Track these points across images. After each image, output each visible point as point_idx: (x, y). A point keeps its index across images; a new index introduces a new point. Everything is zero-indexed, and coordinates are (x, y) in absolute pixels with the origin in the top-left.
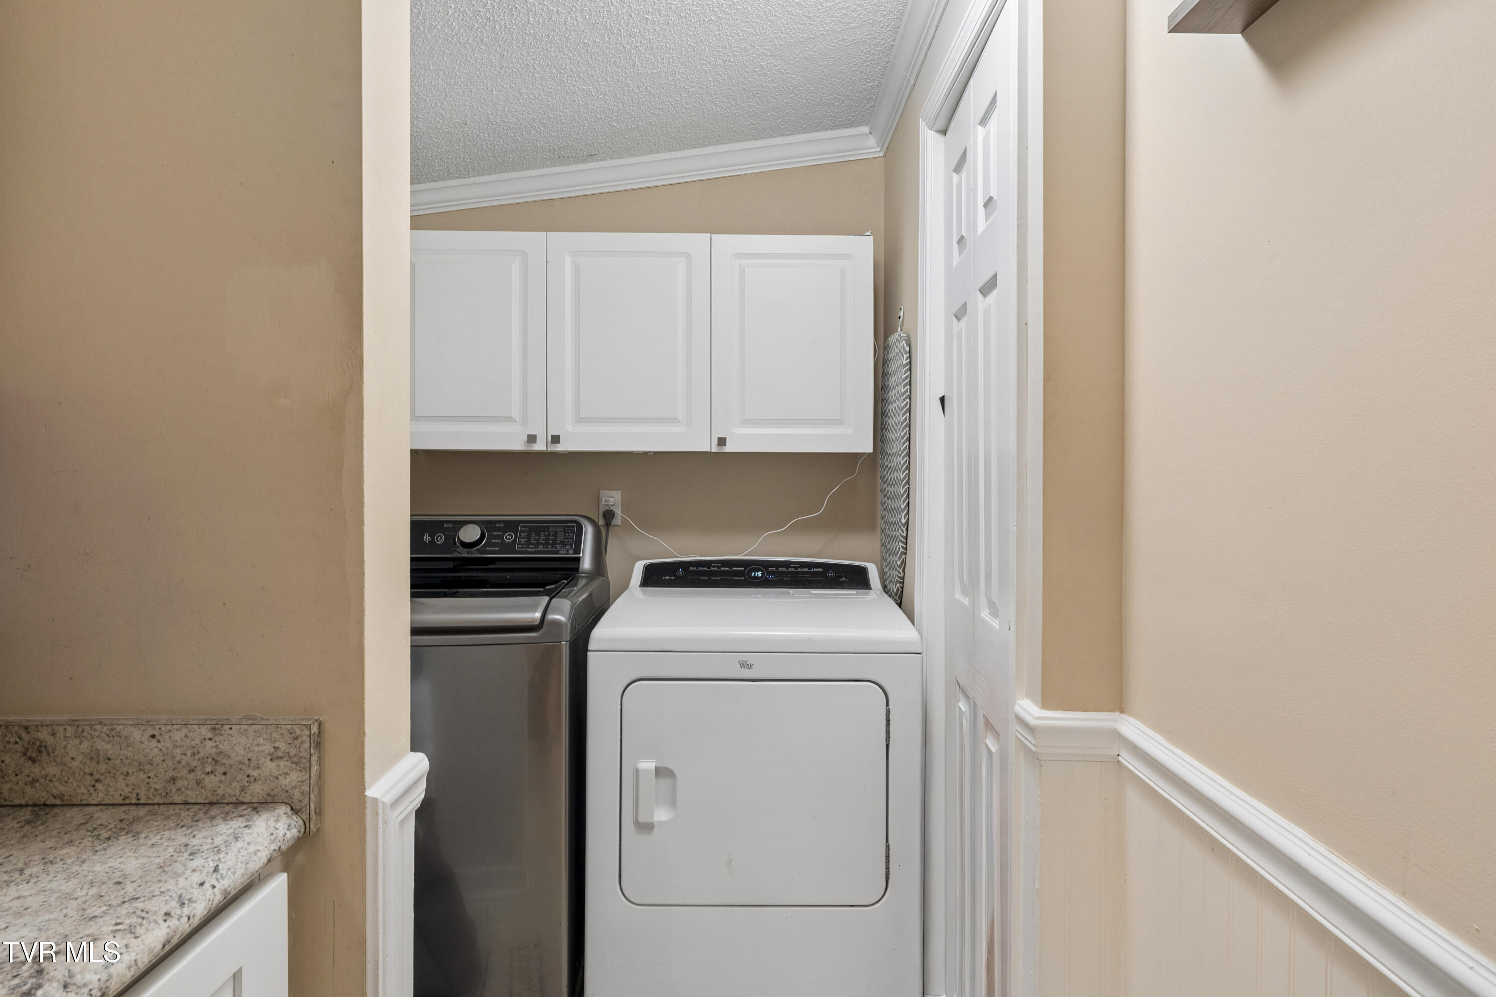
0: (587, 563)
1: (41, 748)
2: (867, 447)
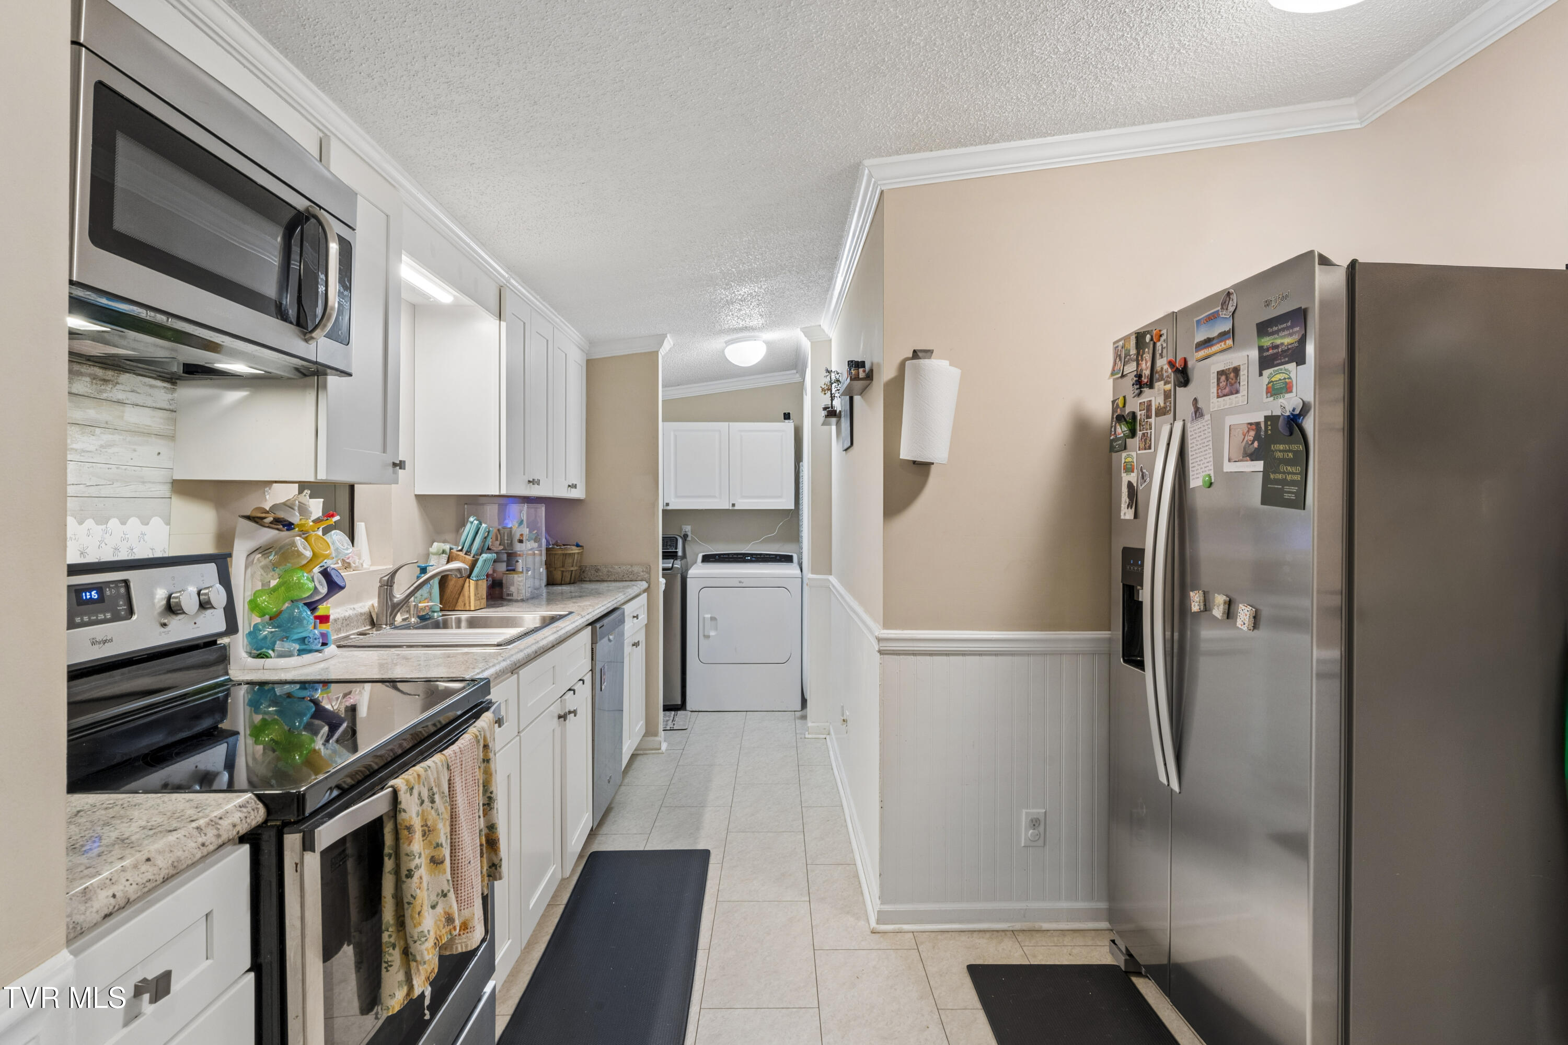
0: (680, 554)
1: (598, 570)
2: (793, 507)
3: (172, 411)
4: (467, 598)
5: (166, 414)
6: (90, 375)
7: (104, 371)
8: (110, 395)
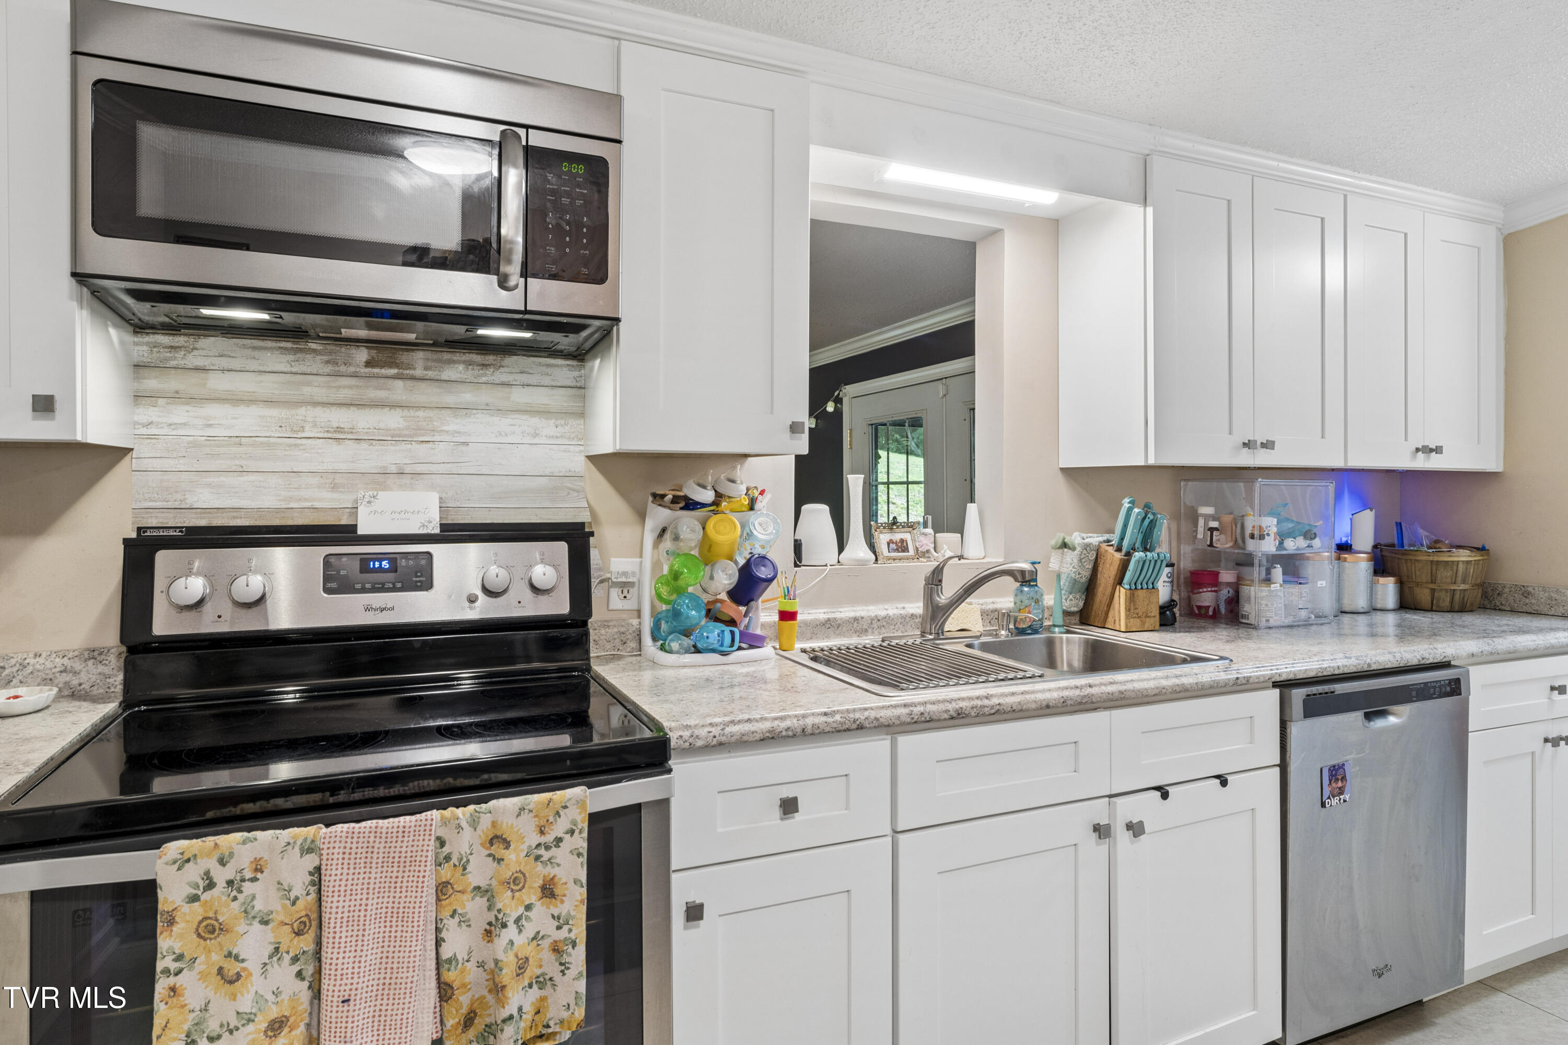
3: (580, 388)
4: (1117, 613)
5: (571, 391)
6: (464, 362)
7: (483, 357)
8: (493, 378)
